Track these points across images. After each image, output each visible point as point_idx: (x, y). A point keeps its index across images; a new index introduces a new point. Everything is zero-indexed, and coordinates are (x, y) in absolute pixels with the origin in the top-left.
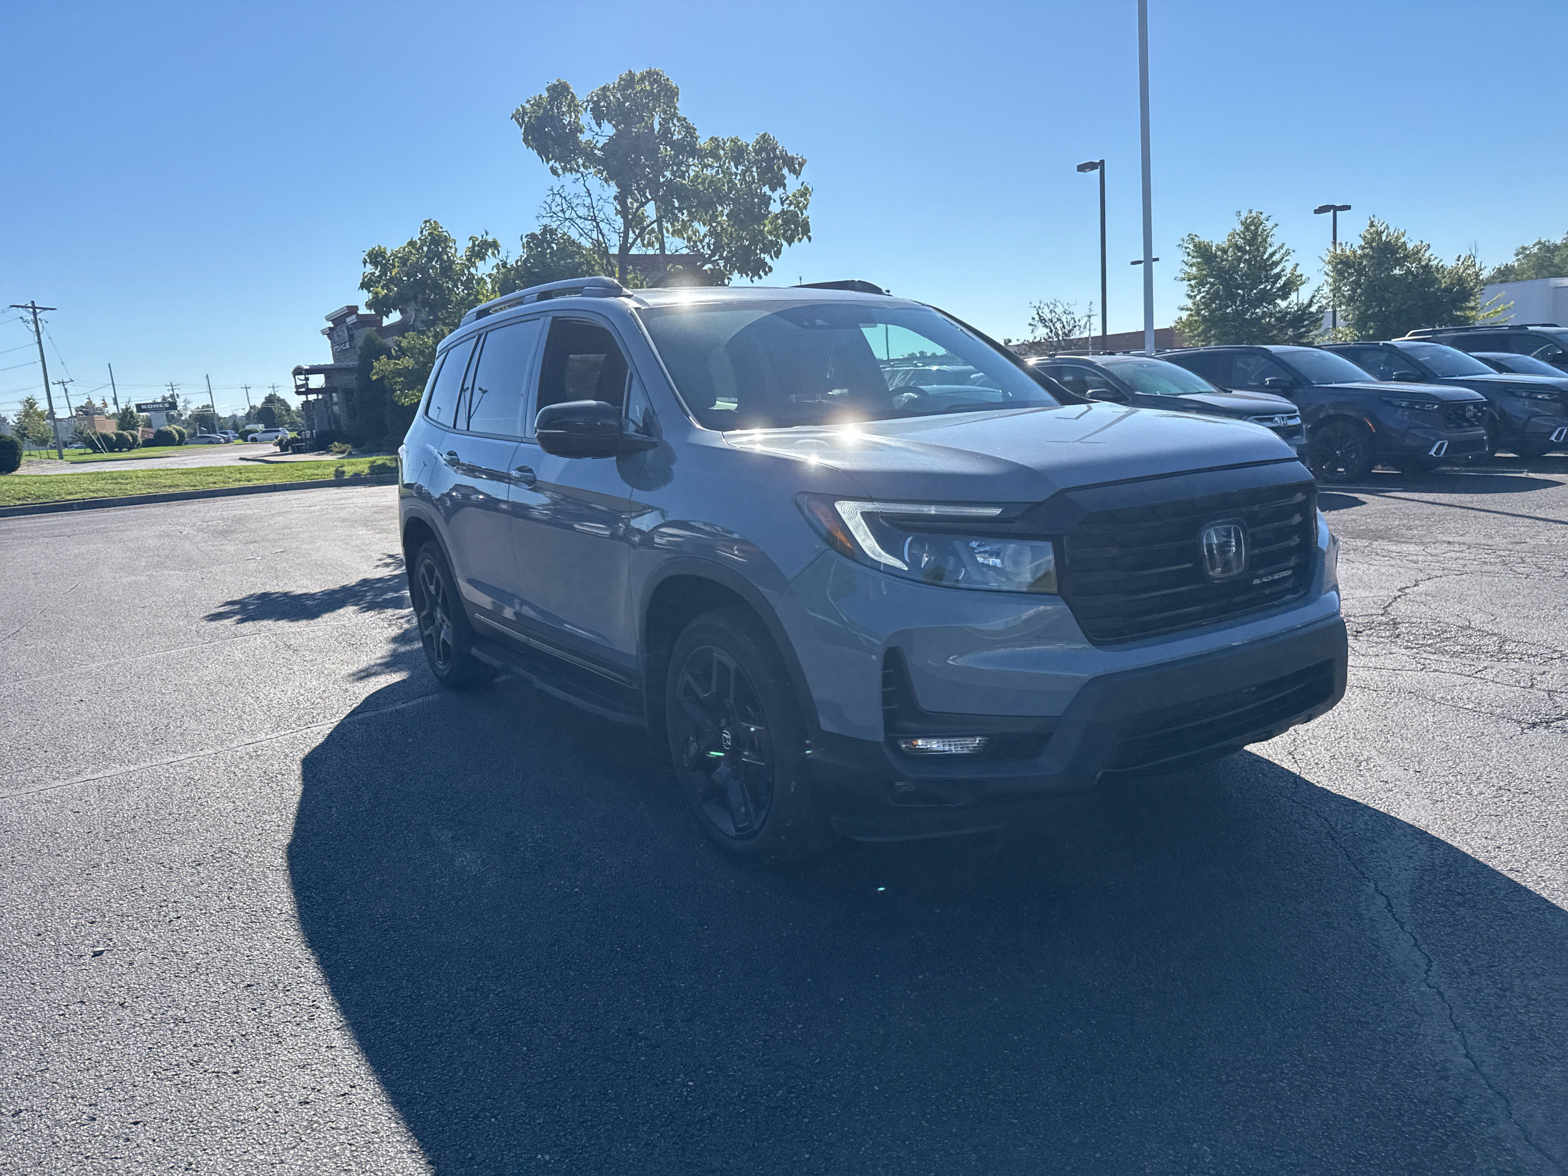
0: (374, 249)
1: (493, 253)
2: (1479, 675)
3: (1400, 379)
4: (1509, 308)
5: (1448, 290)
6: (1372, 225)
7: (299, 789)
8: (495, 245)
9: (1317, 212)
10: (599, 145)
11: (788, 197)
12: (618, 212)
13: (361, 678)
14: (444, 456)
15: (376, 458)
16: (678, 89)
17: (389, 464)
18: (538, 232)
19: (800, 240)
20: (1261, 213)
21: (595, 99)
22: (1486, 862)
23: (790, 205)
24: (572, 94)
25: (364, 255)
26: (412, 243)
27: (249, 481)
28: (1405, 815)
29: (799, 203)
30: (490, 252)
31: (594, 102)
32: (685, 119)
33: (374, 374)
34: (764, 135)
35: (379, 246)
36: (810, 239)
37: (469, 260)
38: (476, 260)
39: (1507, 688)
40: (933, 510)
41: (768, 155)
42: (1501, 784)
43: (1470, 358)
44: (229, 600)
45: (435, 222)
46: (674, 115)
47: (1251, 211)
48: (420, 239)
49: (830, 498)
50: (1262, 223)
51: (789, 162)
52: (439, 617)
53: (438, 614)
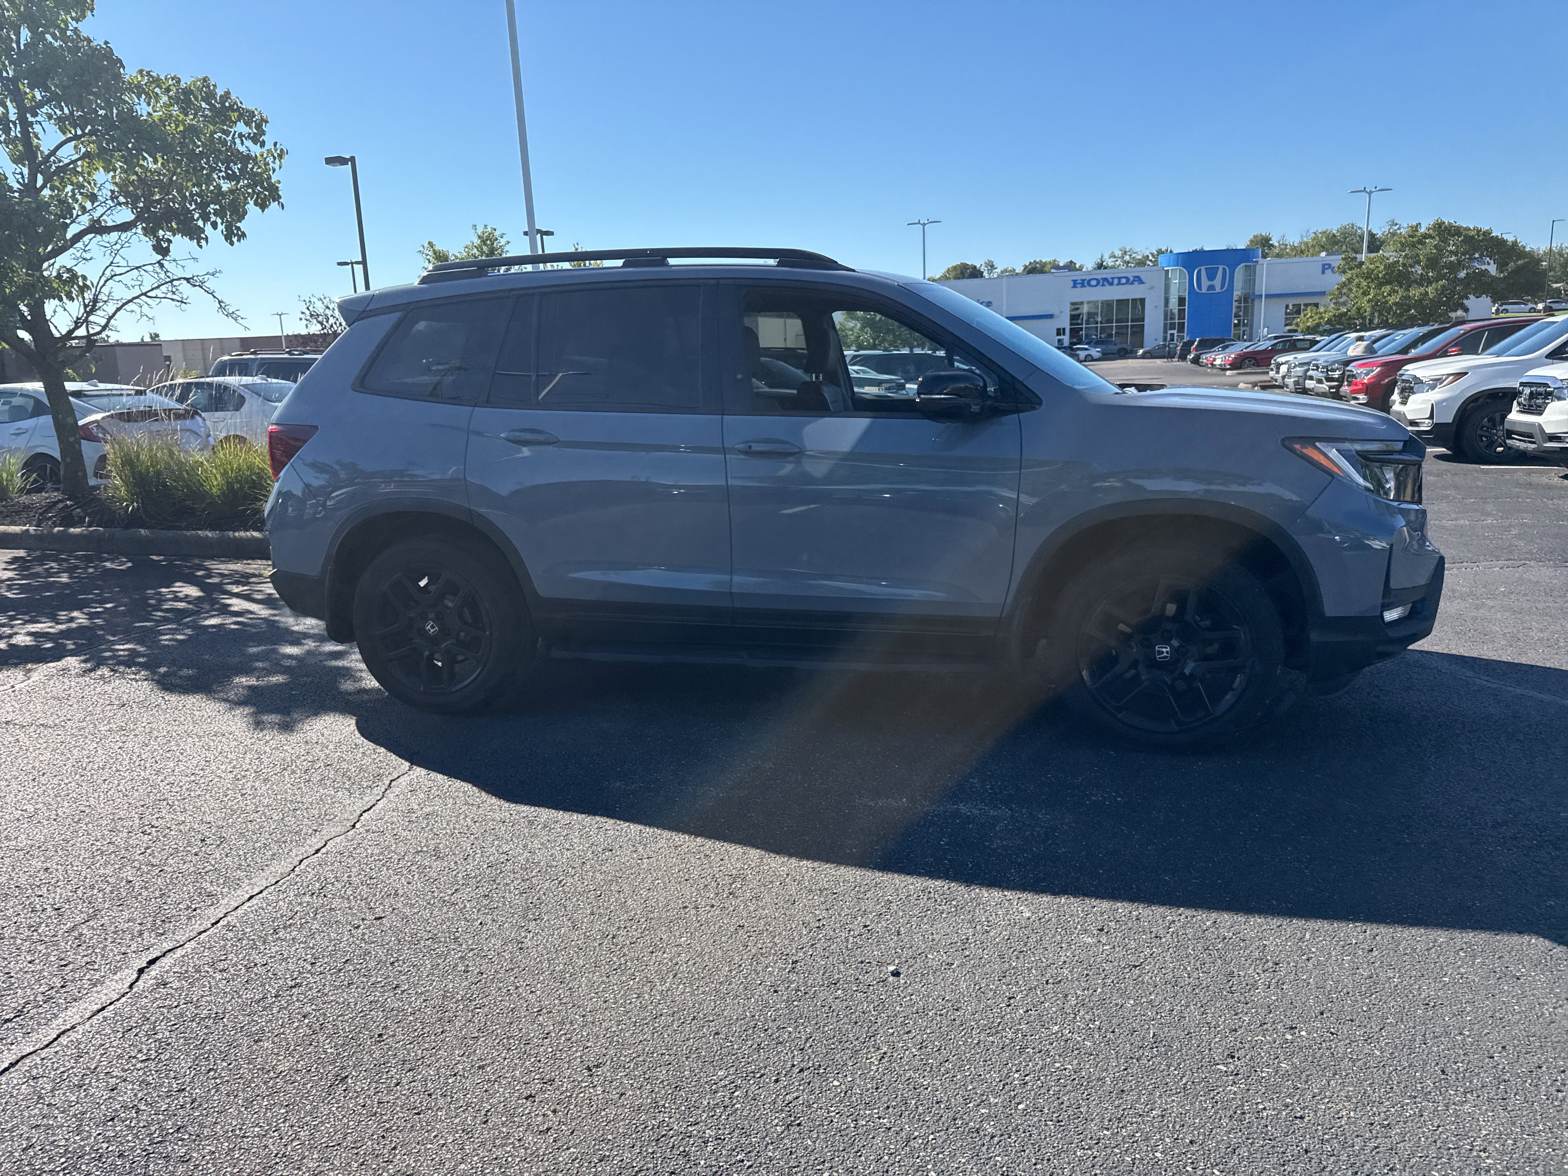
19: (270, 206)
20: (495, 230)
34: (206, 80)
36: (282, 207)
46: (76, 30)
47: (486, 226)
49: (1311, 441)
50: (497, 239)
51: (247, 117)
52: (432, 631)
53: (431, 628)
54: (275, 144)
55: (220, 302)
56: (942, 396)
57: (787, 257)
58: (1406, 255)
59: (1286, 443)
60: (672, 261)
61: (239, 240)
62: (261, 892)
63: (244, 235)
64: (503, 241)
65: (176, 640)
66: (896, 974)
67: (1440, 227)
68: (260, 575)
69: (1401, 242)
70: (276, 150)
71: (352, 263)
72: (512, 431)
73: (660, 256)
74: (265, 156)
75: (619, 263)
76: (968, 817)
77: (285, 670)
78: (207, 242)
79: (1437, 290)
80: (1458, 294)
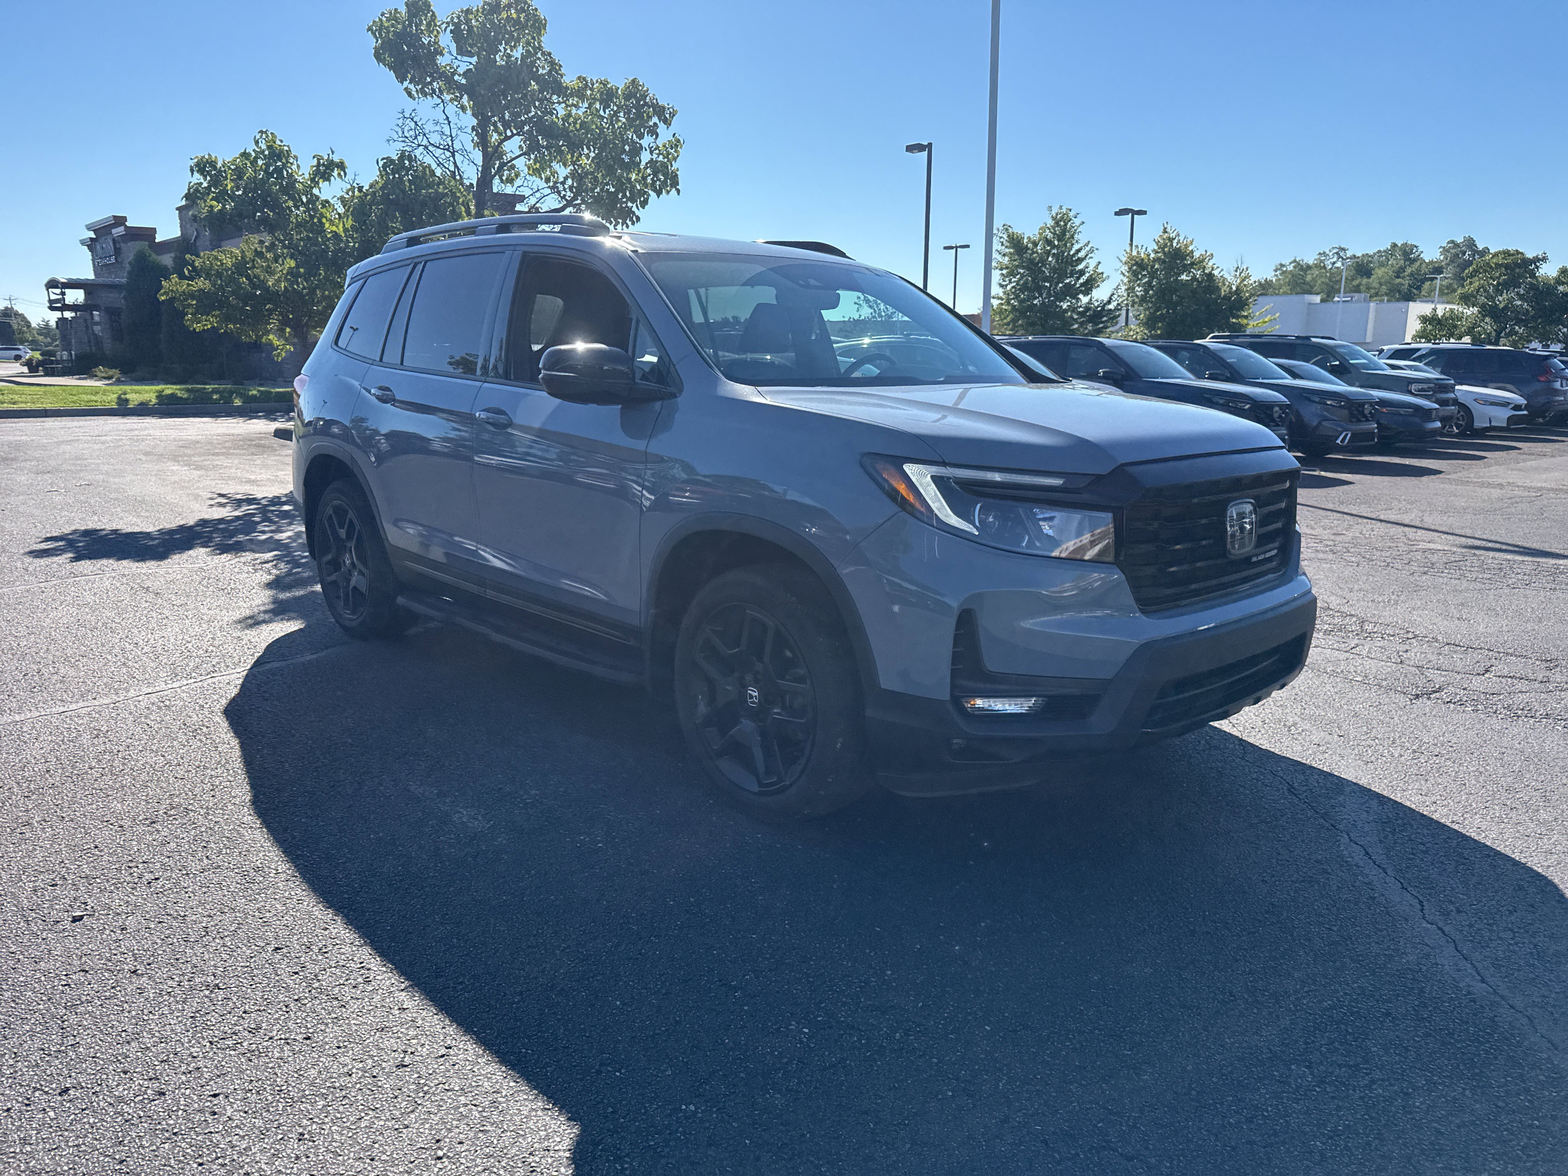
0: (204, 157)
1: (339, 174)
2: (1354, 651)
3: (1212, 378)
4: (1275, 319)
5: (1227, 298)
6: (1165, 231)
7: (235, 742)
8: (341, 166)
9: (1117, 214)
10: (461, 71)
11: (657, 148)
12: (476, 145)
13: (251, 626)
14: (373, 391)
15: (164, 386)
16: (546, 21)
17: (179, 395)
18: (395, 158)
19: (668, 192)
20: (1070, 210)
21: (456, 20)
22: (1430, 815)
23: (659, 155)
24: (433, 12)
25: (192, 163)
26: (245, 155)
27: (14, 403)
28: (1348, 774)
29: (668, 154)
30: (335, 173)
31: (454, 24)
32: (549, 54)
33: (162, 295)
34: (634, 81)
35: (209, 155)
36: (678, 191)
37: (313, 180)
38: (321, 181)
39: (1383, 663)
40: (997, 477)
41: (638, 102)
42: (1414, 747)
43: (1270, 363)
44: (48, 535)
45: (272, 133)
46: (540, 48)
47: (1061, 207)
48: (254, 150)
49: (899, 462)
50: (1071, 220)
51: (660, 111)
52: (348, 562)
54: (674, 135)
59: (865, 460)
63: (638, 219)
71: (957, 247)
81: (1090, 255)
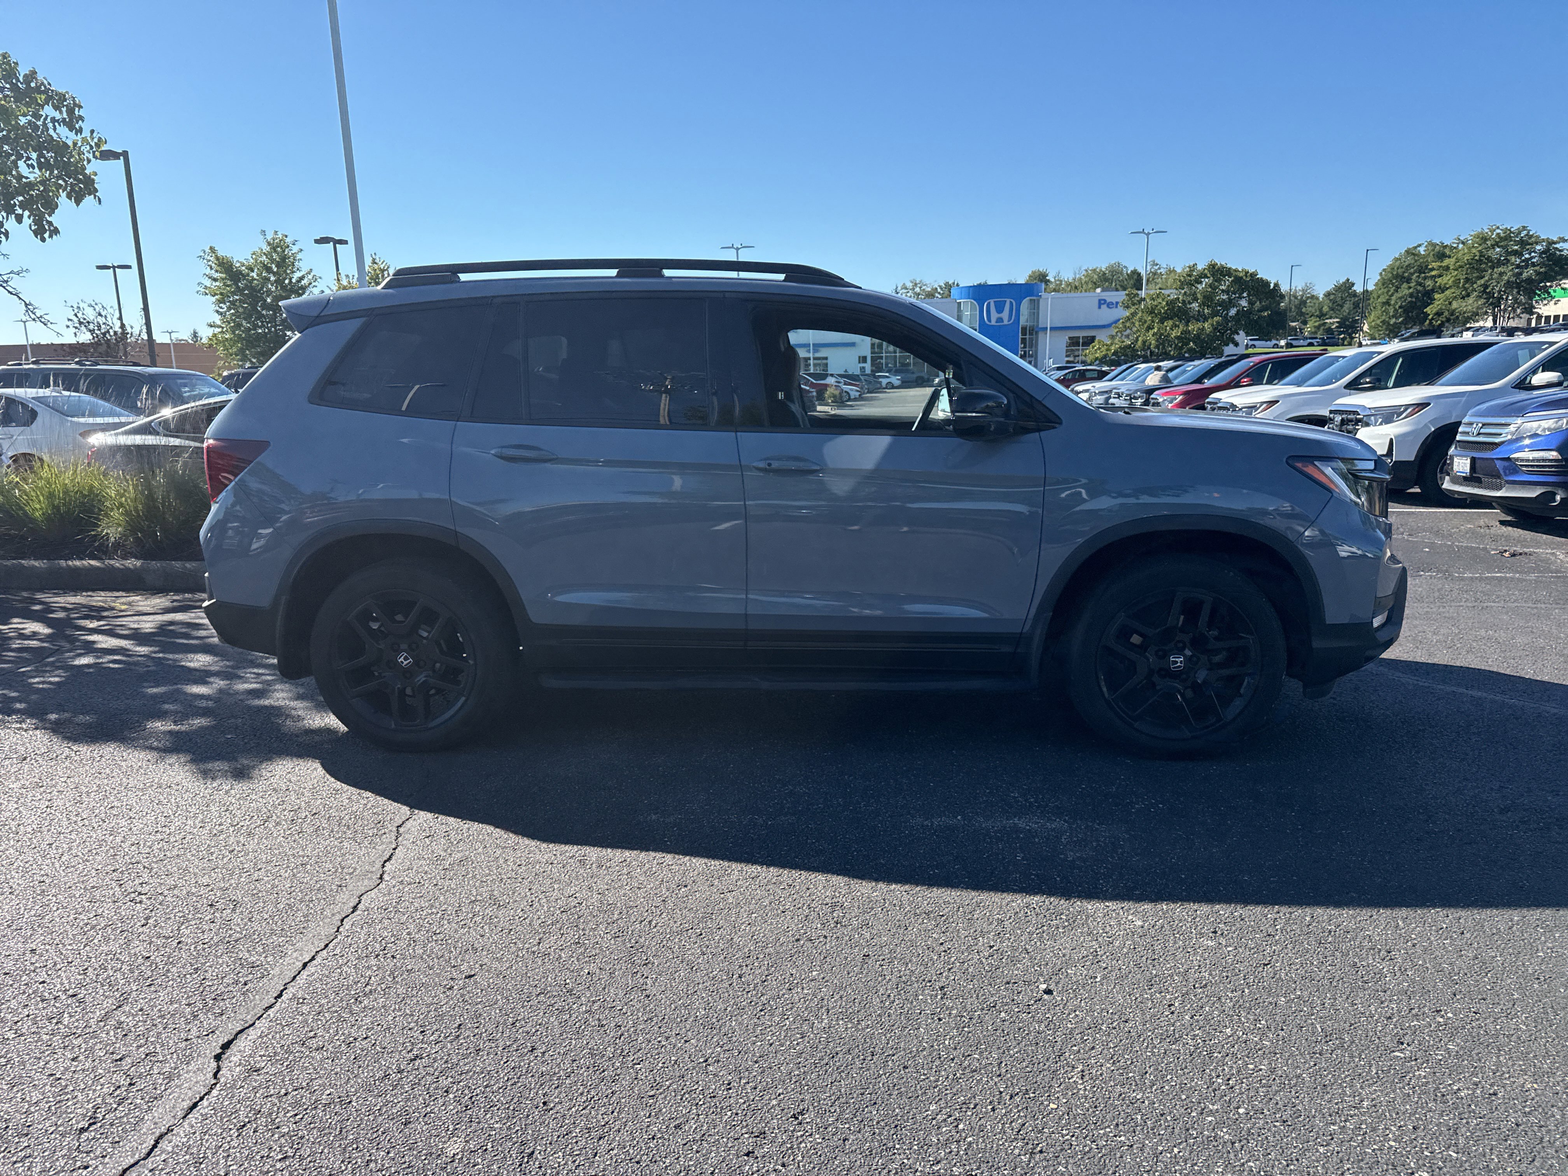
9: (317, 241)
20: (286, 236)
47: (276, 232)
49: (1310, 459)
51: (58, 100)
52: (405, 663)
53: (404, 660)
54: (92, 132)
55: (26, 305)
56: (974, 414)
57: (794, 272)
58: (1185, 292)
59: (1290, 462)
60: (667, 273)
61: (51, 236)
62: (313, 958)
63: (56, 231)
64: (295, 249)
65: (50, 683)
66: (1048, 992)
67: (1214, 268)
68: (113, 609)
69: (1180, 281)
70: (93, 139)
72: (503, 447)
73: (654, 267)
74: (80, 144)
75: (613, 272)
76: (1029, 831)
77: (205, 712)
78: (7, 238)
79: (1212, 325)
80: (1231, 329)
81: (314, 284)
